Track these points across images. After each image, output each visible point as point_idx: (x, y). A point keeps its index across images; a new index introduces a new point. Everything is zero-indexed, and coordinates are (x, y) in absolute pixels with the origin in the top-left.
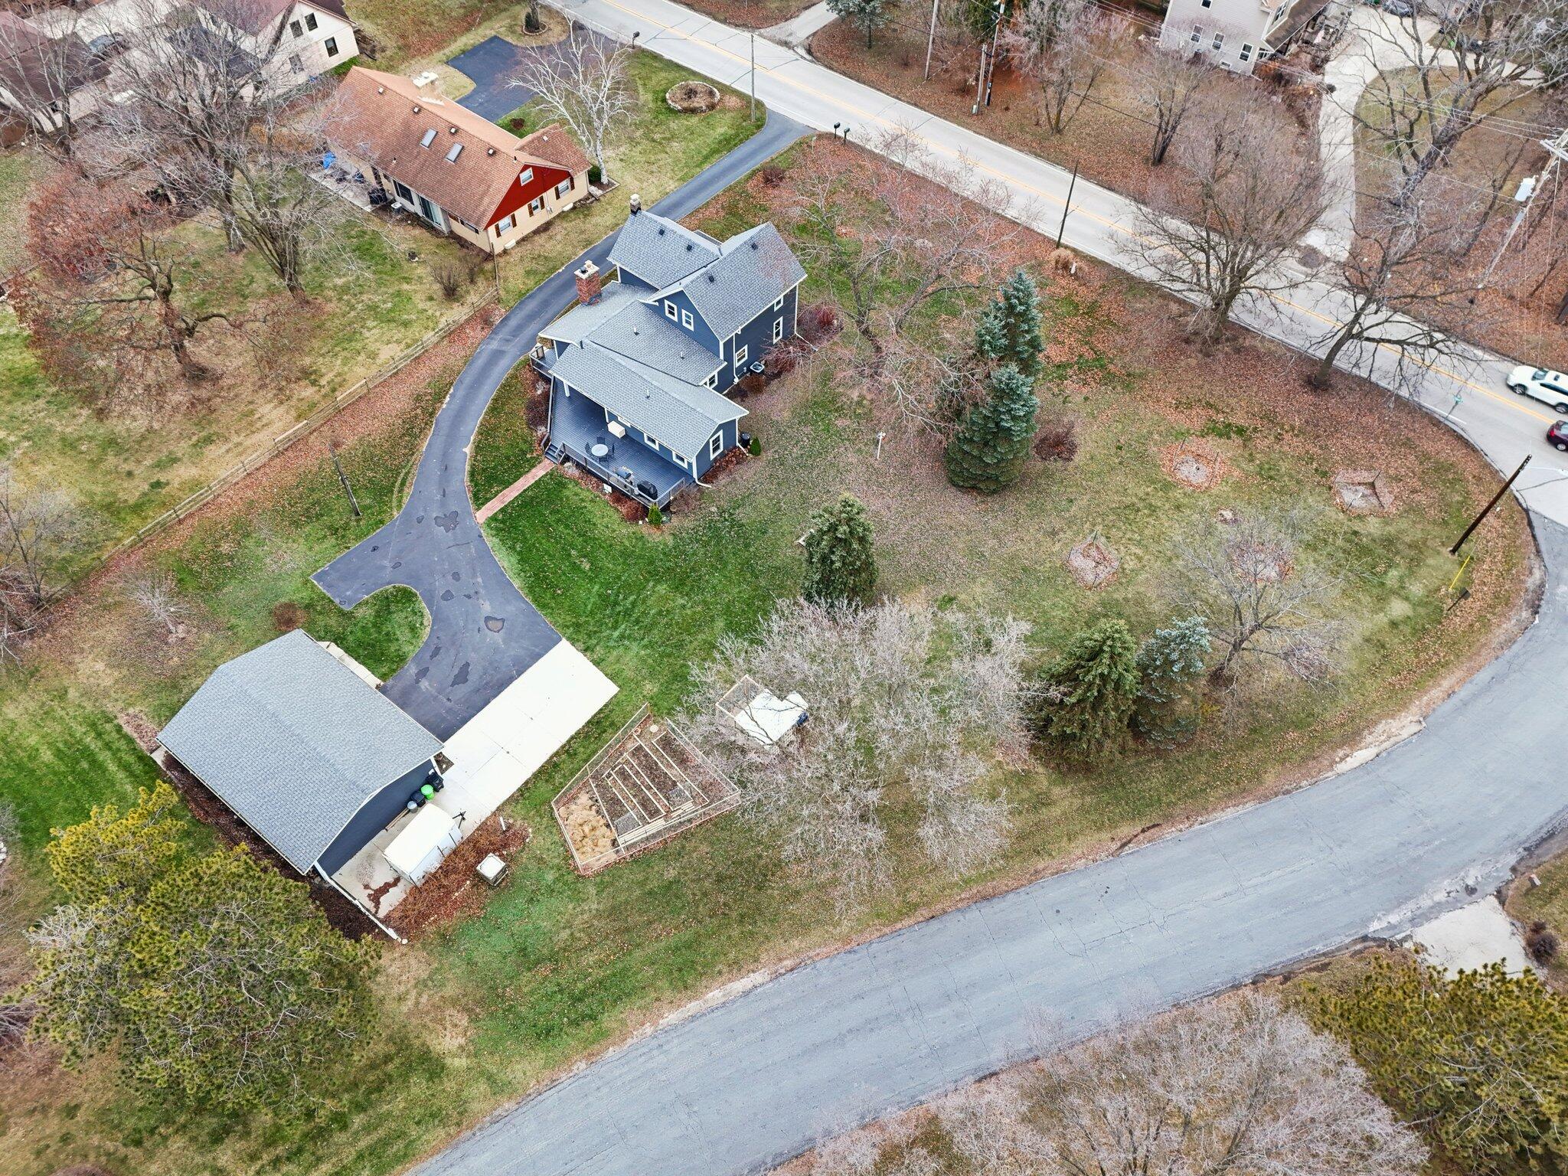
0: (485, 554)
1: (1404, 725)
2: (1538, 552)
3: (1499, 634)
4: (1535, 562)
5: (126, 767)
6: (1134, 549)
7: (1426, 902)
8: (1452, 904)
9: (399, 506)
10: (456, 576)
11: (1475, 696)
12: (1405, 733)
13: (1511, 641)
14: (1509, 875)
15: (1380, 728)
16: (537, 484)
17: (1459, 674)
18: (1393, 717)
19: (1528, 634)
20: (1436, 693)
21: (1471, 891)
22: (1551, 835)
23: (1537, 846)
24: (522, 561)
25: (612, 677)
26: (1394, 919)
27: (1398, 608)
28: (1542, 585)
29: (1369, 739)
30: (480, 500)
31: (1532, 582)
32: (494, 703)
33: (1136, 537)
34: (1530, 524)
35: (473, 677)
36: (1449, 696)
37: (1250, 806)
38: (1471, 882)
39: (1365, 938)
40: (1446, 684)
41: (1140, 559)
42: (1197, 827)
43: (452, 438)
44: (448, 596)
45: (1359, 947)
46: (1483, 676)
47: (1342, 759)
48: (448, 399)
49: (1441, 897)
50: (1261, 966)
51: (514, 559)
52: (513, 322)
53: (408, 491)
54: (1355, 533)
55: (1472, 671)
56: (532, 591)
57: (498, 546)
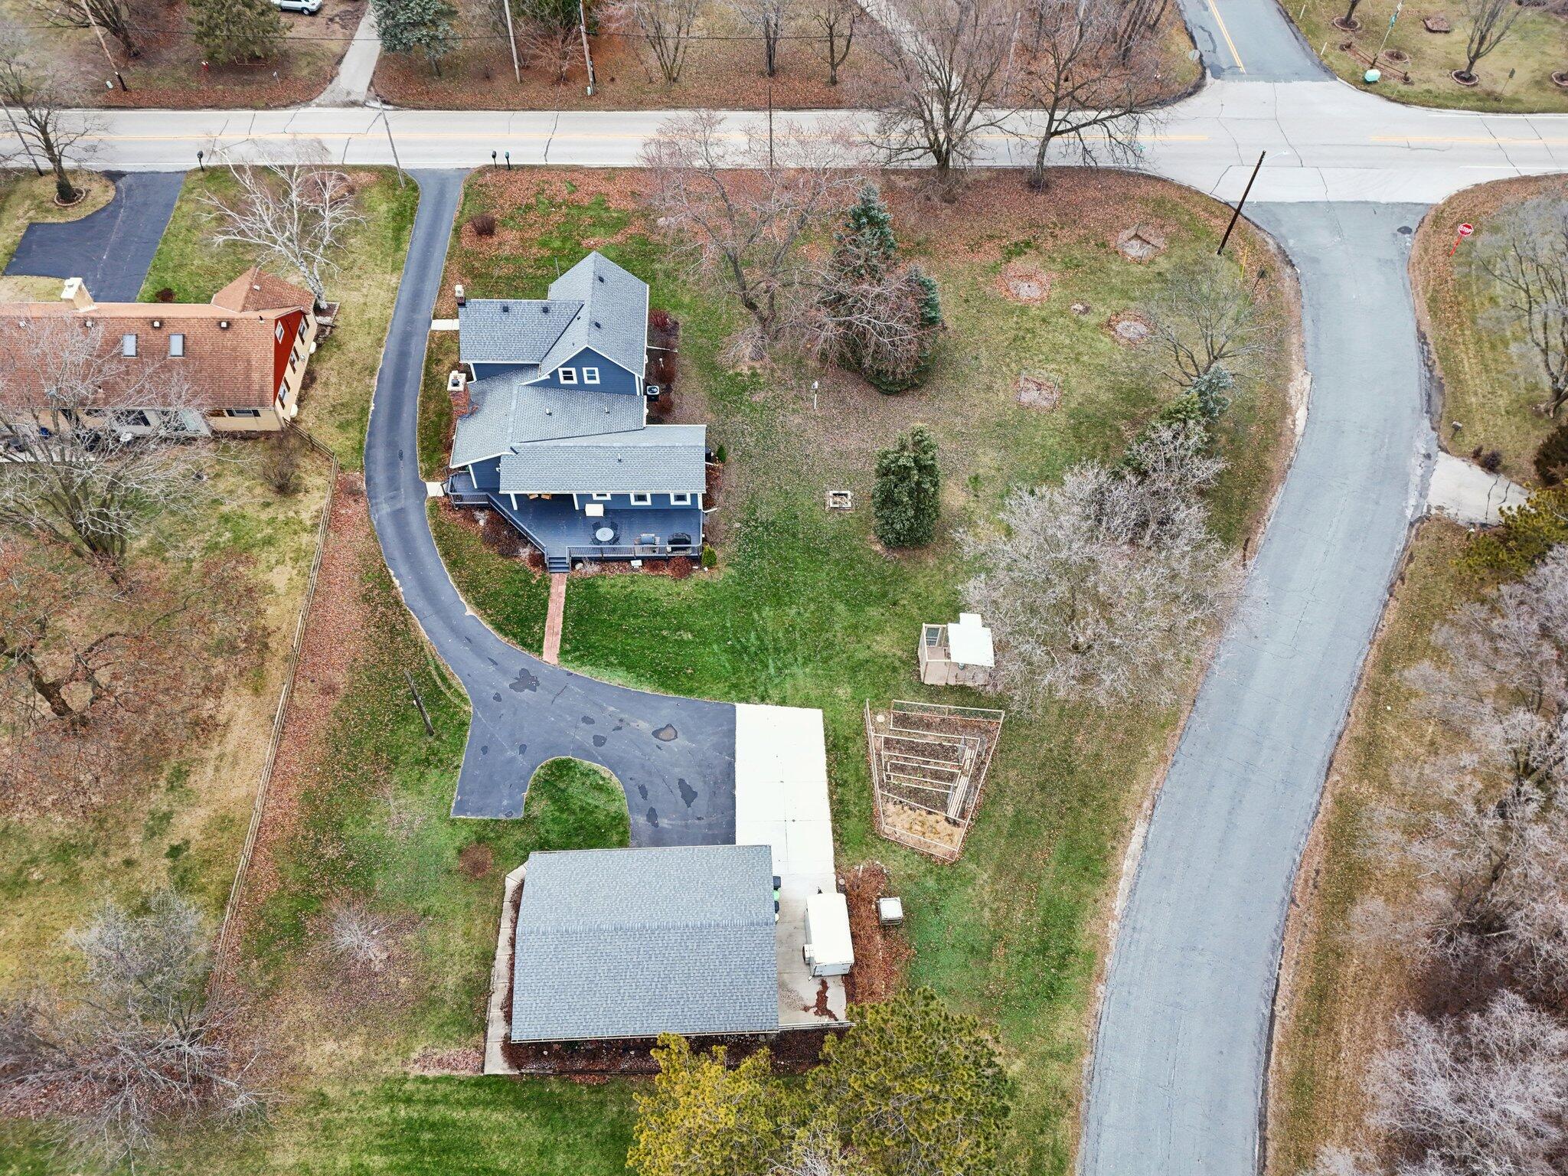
0: (589, 685)
1: (1301, 381)
2: (1257, 227)
3: (1288, 291)
4: (1263, 235)
5: (472, 1103)
6: (1049, 367)
7: (1415, 479)
8: (1429, 472)
9: (464, 700)
10: (587, 720)
11: (1316, 338)
12: (1307, 386)
13: (1299, 292)
14: (1434, 434)
15: (1292, 392)
16: (568, 599)
17: (1294, 330)
18: (1290, 380)
19: (1303, 282)
20: (1296, 350)
21: (1428, 456)
22: (1429, 395)
23: (1429, 406)
24: (630, 668)
25: (806, 703)
26: (1412, 502)
28: (1279, 247)
29: (1294, 402)
30: (537, 646)
31: (1272, 247)
32: (738, 793)
33: (1042, 357)
35: (697, 786)
36: (1303, 347)
37: (1280, 489)
38: (1423, 452)
39: (1412, 525)
40: (1294, 341)
41: (1059, 371)
42: (1269, 524)
43: (444, 613)
44: (599, 741)
45: (1414, 532)
46: (1307, 323)
47: (1294, 425)
48: (397, 582)
49: (1419, 471)
50: (1385, 582)
51: (621, 672)
52: (380, 478)
53: (457, 681)
54: (1159, 274)
55: (1299, 323)
56: (667, 687)
57: (594, 671)
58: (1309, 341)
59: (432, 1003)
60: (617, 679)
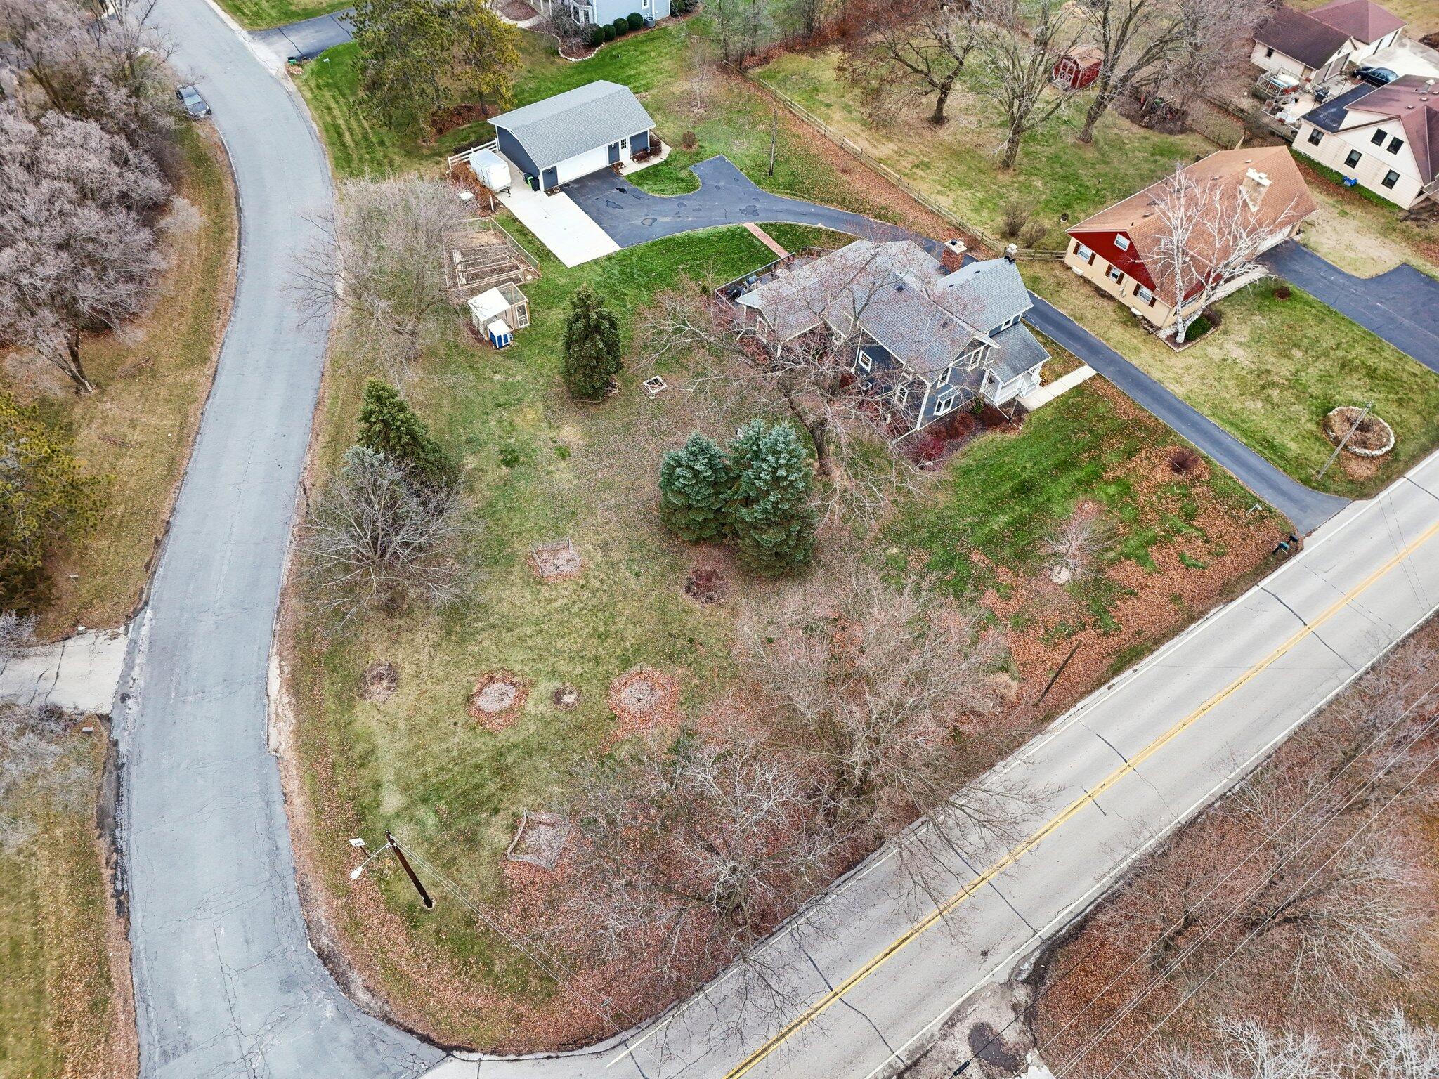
0: (713, 224)
1: (282, 735)
2: (390, 1021)
3: (319, 894)
4: (377, 1005)
6: (562, 601)
7: (139, 659)
8: (124, 678)
9: (772, 192)
10: (699, 210)
11: (270, 817)
12: (271, 730)
13: (304, 901)
14: (115, 736)
15: (290, 716)
16: (770, 251)
17: (301, 821)
18: (294, 733)
19: (301, 924)
20: (294, 786)
21: (124, 698)
22: (118, 796)
23: (119, 776)
24: (700, 239)
26: (145, 630)
27: (392, 800)
28: (347, 990)
29: (285, 699)
30: (763, 227)
31: (357, 979)
33: (575, 609)
34: (426, 1039)
36: (285, 795)
37: (284, 580)
38: (130, 702)
39: (146, 603)
40: (298, 801)
41: (549, 601)
42: (290, 538)
43: (835, 220)
44: (682, 205)
45: (144, 596)
46: (284, 841)
47: (281, 667)
48: (879, 221)
49: (135, 673)
50: (174, 531)
51: (703, 236)
53: (786, 197)
54: (496, 811)
55: (297, 834)
56: (669, 240)
57: (718, 230)
58: (279, 808)
60: (702, 232)
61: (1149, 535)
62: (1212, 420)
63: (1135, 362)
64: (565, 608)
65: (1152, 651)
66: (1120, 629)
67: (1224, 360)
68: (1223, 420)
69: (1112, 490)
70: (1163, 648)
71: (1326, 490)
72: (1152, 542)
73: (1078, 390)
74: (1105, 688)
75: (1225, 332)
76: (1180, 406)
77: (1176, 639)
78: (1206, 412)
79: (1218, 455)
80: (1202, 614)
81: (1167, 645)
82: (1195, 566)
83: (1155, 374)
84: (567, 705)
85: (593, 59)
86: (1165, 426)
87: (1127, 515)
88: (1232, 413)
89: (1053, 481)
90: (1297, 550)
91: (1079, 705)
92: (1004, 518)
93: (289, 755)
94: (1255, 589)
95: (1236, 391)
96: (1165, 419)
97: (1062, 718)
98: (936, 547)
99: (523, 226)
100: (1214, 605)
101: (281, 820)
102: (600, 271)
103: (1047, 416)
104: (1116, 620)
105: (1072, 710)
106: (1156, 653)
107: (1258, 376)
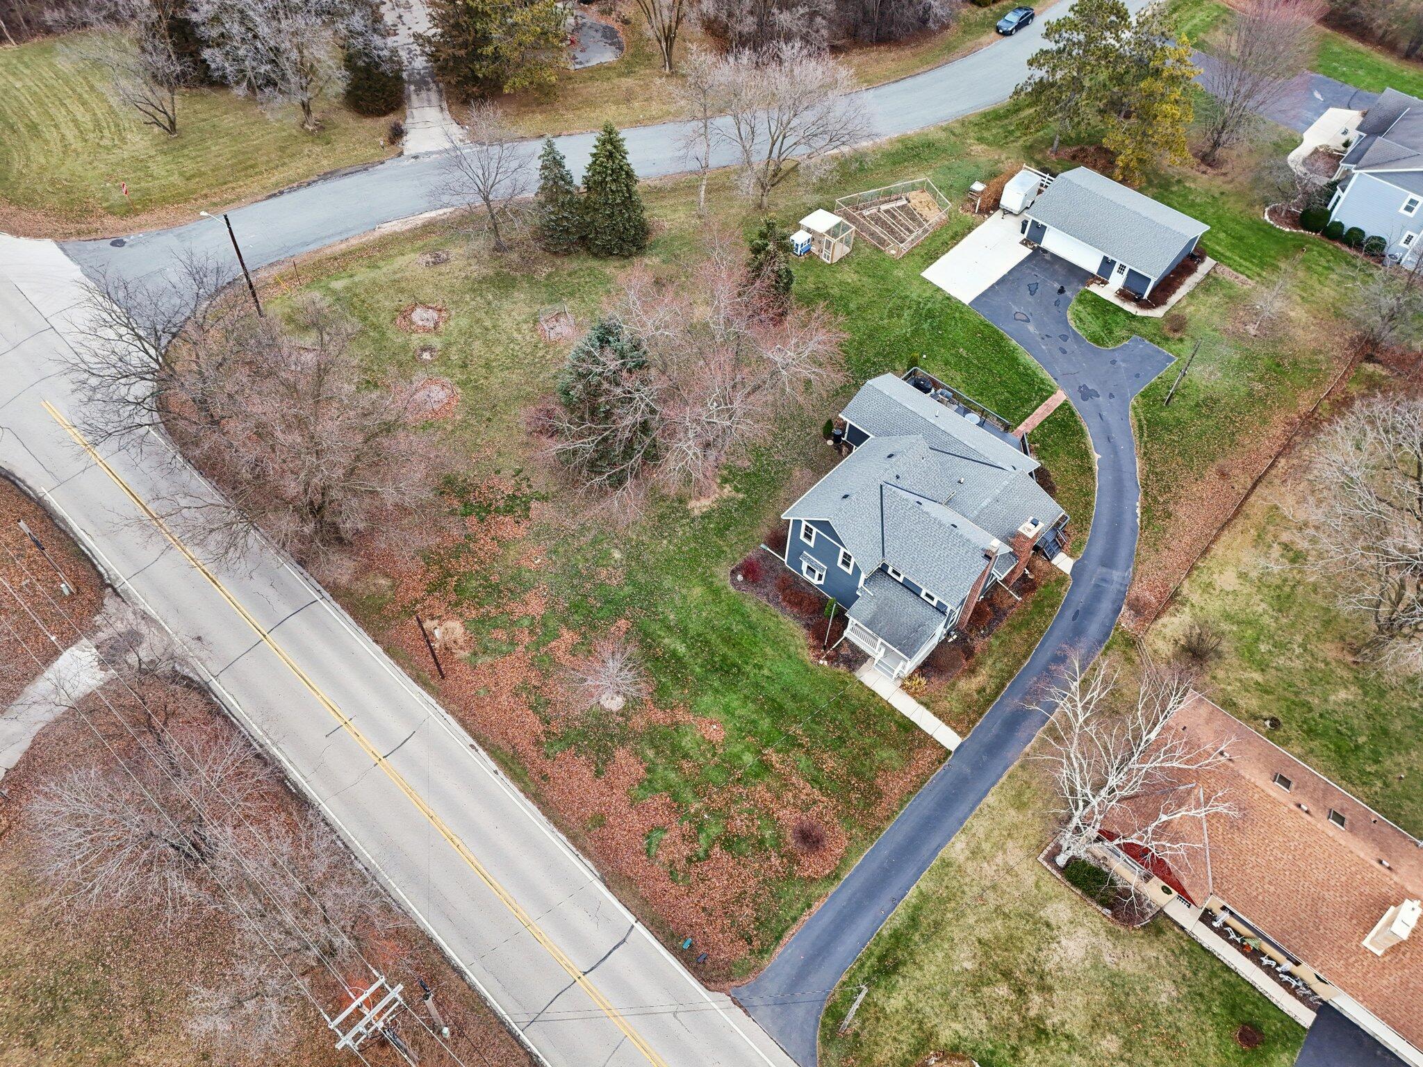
1: (391, 227)
3: (275, 271)
6: (519, 337)
7: (446, 155)
8: (428, 154)
9: (1134, 408)
10: (1064, 352)
11: (329, 237)
12: (395, 222)
14: (388, 161)
15: (409, 227)
16: (1023, 419)
17: (328, 251)
18: (395, 232)
20: (354, 242)
21: (416, 157)
22: (346, 174)
24: (1015, 359)
25: (927, 283)
26: (467, 150)
29: (420, 223)
30: (1064, 406)
32: (1005, 272)
33: (512, 346)
35: (1024, 288)
36: (347, 239)
38: (413, 160)
39: (490, 145)
40: (343, 246)
41: (519, 331)
43: (1116, 467)
44: (1065, 338)
46: (312, 247)
47: (445, 214)
48: (1138, 511)
49: (435, 156)
51: (1022, 361)
53: (1132, 421)
56: (1002, 338)
57: (1038, 371)
58: (337, 239)
59: (1230, 297)
60: (1027, 359)
61: (688, 795)
62: (913, 891)
63: (990, 799)
64: (512, 340)
65: (522, 791)
66: (548, 757)
67: (1048, 925)
68: (917, 908)
69: (748, 758)
70: (529, 803)
71: (826, 1042)
72: (675, 796)
73: (908, 726)
74: (471, 741)
75: (1110, 932)
76: (925, 851)
77: (544, 819)
78: (925, 883)
79: (847, 893)
80: (583, 849)
81: (535, 808)
82: (650, 844)
83: (978, 825)
84: (420, 355)
85: (1282, 231)
86: (880, 829)
87: (713, 774)
88: (937, 924)
89: (746, 697)
90: (707, 981)
91: (449, 718)
92: (681, 649)
93: (377, 234)
94: (631, 919)
95: (984, 932)
96: (894, 832)
97: (433, 701)
98: (628, 590)
99: (964, 235)
100: (598, 866)
101: (327, 242)
102: (928, 294)
103: (851, 689)
104: (559, 755)
105: (442, 711)
106: (521, 795)
107: (1031, 971)
